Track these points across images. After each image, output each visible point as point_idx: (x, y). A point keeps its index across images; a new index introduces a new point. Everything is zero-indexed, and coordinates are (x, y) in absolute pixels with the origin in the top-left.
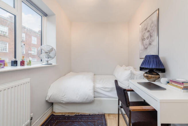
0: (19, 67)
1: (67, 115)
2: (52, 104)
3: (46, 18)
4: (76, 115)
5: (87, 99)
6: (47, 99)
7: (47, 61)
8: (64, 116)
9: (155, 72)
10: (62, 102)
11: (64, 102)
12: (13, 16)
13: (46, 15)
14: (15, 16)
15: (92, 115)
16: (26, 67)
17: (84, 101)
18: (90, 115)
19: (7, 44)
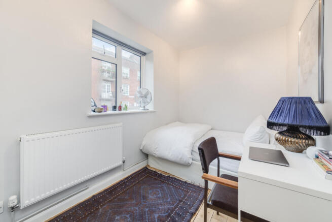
0: (117, 112)
1: (160, 173)
2: (146, 156)
3: (144, 57)
4: (169, 176)
5: (181, 158)
6: (141, 148)
7: (144, 107)
8: (156, 172)
9: (303, 134)
10: (154, 155)
11: (156, 156)
12: (115, 65)
13: (144, 54)
14: (116, 65)
15: (189, 184)
16: (123, 111)
17: (178, 160)
18: (185, 182)
19: (129, 86)
